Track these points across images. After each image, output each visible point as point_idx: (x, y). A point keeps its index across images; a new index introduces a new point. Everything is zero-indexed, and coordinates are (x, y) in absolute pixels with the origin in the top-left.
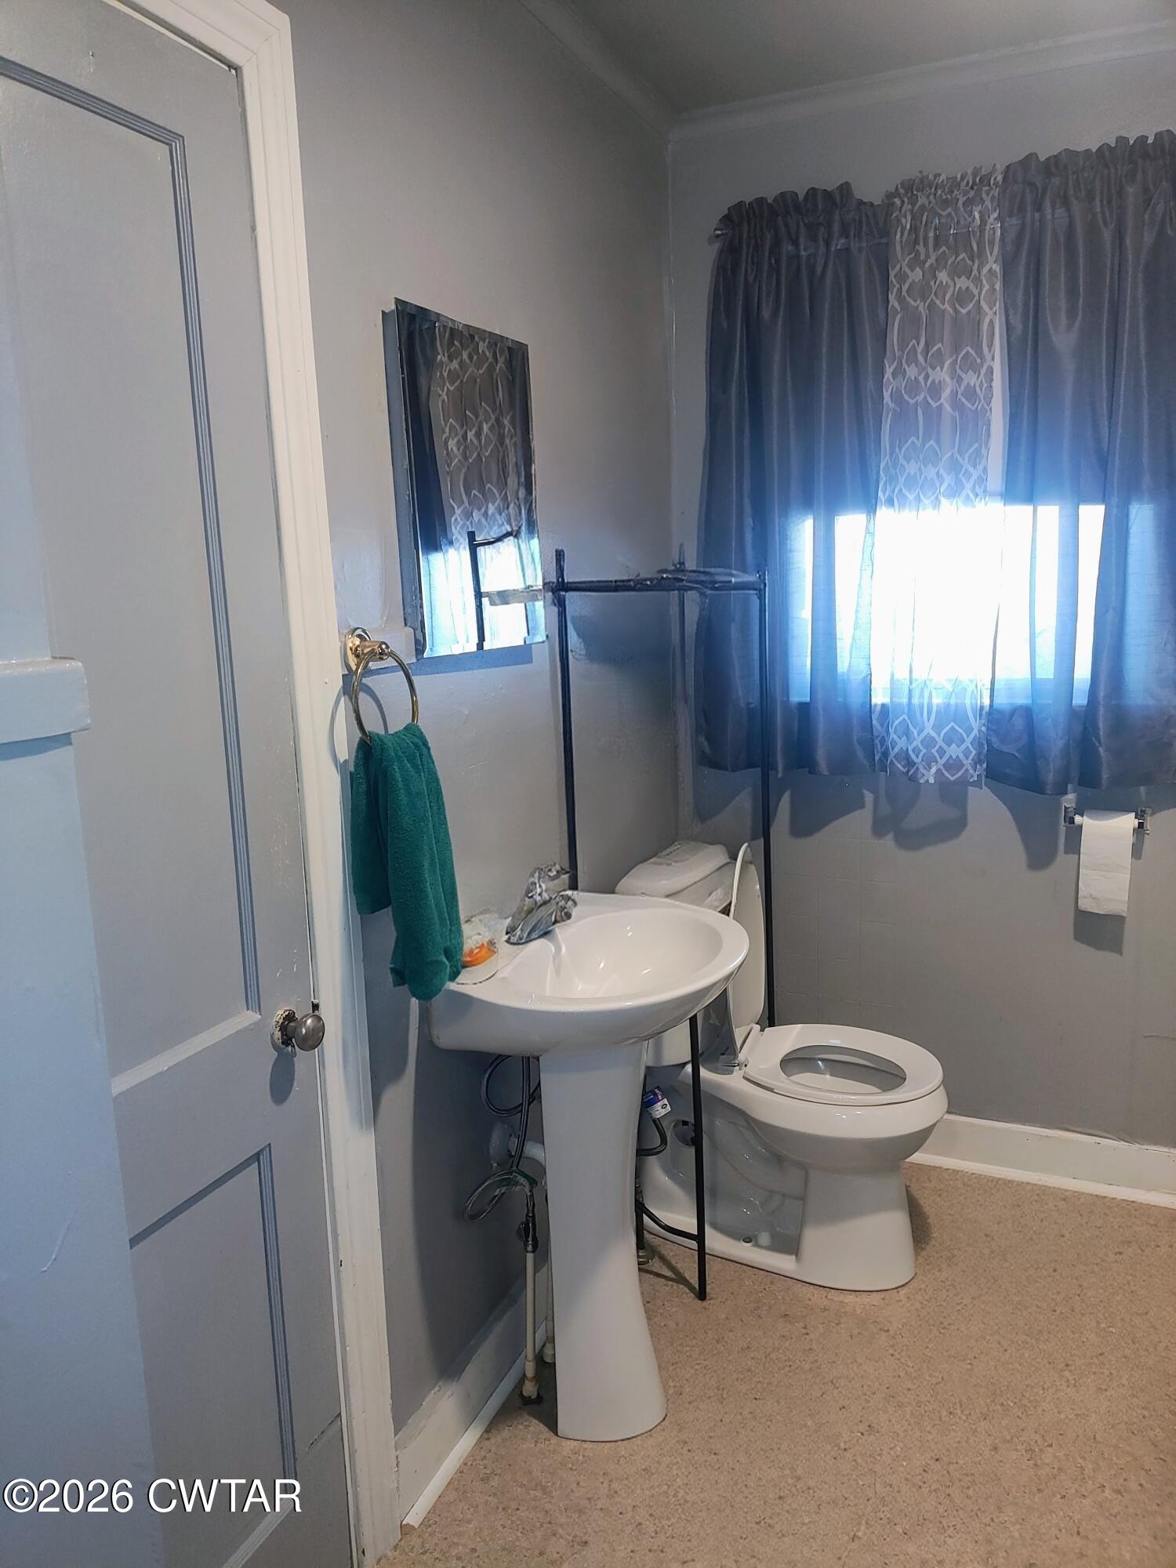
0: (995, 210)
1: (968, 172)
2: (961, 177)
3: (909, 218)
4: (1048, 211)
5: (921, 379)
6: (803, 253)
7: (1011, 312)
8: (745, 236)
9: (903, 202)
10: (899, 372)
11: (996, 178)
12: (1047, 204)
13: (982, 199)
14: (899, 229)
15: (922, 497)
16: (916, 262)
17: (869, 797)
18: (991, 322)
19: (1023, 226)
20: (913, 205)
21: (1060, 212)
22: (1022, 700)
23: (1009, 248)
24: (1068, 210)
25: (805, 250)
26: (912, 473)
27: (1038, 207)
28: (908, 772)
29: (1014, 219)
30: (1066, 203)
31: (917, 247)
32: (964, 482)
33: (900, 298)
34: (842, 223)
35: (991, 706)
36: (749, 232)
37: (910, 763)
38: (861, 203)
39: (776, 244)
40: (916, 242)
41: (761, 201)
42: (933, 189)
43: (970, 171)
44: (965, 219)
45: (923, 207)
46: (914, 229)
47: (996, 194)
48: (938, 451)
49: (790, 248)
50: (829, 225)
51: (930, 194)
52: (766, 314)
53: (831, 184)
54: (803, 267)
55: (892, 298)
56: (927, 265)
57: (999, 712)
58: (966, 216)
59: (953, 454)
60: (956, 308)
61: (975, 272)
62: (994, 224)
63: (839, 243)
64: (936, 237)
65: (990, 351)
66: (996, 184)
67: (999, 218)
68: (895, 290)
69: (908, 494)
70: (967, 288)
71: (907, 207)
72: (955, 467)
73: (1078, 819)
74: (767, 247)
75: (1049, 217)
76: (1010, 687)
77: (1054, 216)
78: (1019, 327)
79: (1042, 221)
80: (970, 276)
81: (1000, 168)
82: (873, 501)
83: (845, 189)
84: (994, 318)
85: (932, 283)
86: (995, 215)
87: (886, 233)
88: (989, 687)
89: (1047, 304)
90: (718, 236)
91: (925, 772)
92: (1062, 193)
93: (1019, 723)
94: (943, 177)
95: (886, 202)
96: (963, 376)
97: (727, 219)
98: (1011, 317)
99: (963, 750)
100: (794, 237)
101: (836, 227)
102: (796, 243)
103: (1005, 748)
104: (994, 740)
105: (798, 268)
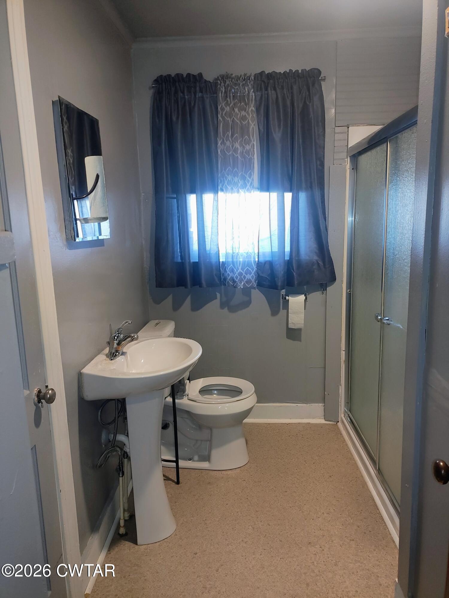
0: (252, 89)
1: (242, 74)
2: (240, 76)
3: (224, 88)
4: (270, 91)
5: (230, 146)
6: (186, 97)
7: (260, 124)
8: (164, 88)
9: (221, 82)
10: (223, 143)
11: (251, 78)
12: (269, 89)
13: (248, 84)
14: (220, 92)
15: (233, 188)
16: (227, 104)
17: (218, 295)
18: (253, 128)
19: (262, 95)
20: (225, 84)
21: (273, 92)
22: (268, 259)
23: (258, 103)
24: (276, 92)
25: (187, 96)
26: (230, 179)
27: (266, 89)
28: (234, 285)
29: (259, 92)
30: (275, 89)
31: (227, 99)
32: (247, 184)
33: (222, 117)
34: (200, 87)
35: (258, 261)
36: (165, 87)
37: (234, 282)
38: (206, 81)
39: (176, 92)
40: (226, 97)
41: (169, 76)
42: (231, 79)
43: (243, 74)
44: (243, 91)
45: (228, 85)
46: (226, 92)
47: (252, 83)
48: (238, 171)
49: (182, 95)
50: (195, 87)
51: (230, 81)
52: (174, 118)
53: (195, 72)
54: (187, 102)
55: (219, 116)
56: (231, 105)
57: (261, 263)
58: (243, 90)
59: (242, 174)
60: (241, 122)
61: (247, 110)
62: (252, 93)
63: (199, 95)
64: (233, 96)
65: (253, 138)
66: (252, 80)
67: (254, 92)
68: (220, 114)
69: (229, 187)
70: (245, 115)
71: (222, 84)
72: (244, 178)
73: (287, 298)
74: (173, 93)
75: (270, 93)
76: (264, 254)
77: (272, 94)
78: (262, 130)
79: (268, 94)
80: (246, 111)
81: (253, 75)
82: (217, 189)
83: (200, 75)
84: (254, 127)
85: (233, 112)
86: (252, 90)
87: (215, 92)
88: (257, 255)
89: (271, 123)
90: (153, 87)
91: (240, 284)
92: (273, 86)
93: (267, 267)
94: (234, 75)
95: (215, 81)
96: (245, 146)
97: (156, 81)
98: (260, 127)
99: (251, 276)
100: (182, 91)
101: (198, 89)
102: (183, 93)
103: (263, 275)
104: (259, 272)
105: (185, 103)
